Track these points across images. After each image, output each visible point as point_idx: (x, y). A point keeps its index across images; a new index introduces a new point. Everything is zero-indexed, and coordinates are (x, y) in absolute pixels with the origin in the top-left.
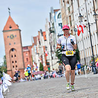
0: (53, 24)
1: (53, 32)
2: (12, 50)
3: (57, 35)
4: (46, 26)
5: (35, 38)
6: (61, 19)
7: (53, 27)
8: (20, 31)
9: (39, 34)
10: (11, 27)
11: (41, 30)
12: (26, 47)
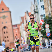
0: (37, 6)
1: (37, 12)
2: (5, 27)
3: (40, 15)
4: (31, 8)
5: (22, 18)
6: (43, 2)
7: (37, 9)
8: (10, 12)
9: (26, 14)
10: (3, 10)
11: (27, 12)
12: (16, 25)
